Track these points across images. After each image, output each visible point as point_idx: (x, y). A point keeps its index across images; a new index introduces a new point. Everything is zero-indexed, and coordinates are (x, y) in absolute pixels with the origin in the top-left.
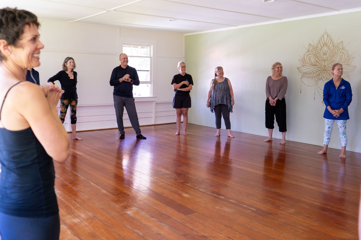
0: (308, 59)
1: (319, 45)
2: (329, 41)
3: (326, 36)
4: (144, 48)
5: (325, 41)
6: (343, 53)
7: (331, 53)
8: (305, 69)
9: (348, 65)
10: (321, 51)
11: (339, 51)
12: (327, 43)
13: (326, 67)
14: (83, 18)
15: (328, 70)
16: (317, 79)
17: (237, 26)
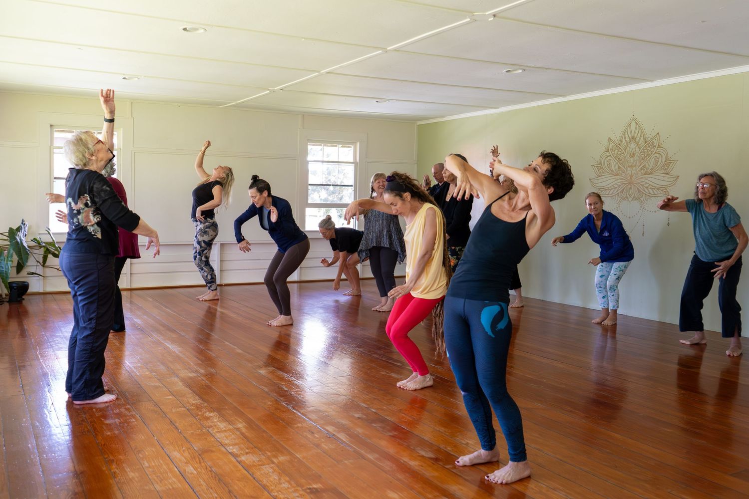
0: (606, 165)
1: (624, 141)
2: (638, 134)
3: (633, 124)
4: (345, 147)
5: (633, 132)
6: (661, 154)
7: (642, 153)
8: (600, 181)
9: (666, 174)
10: (626, 150)
11: (653, 150)
12: (635, 136)
13: (633, 178)
14: (238, 102)
15: (636, 183)
16: (619, 199)
17: (498, 108)
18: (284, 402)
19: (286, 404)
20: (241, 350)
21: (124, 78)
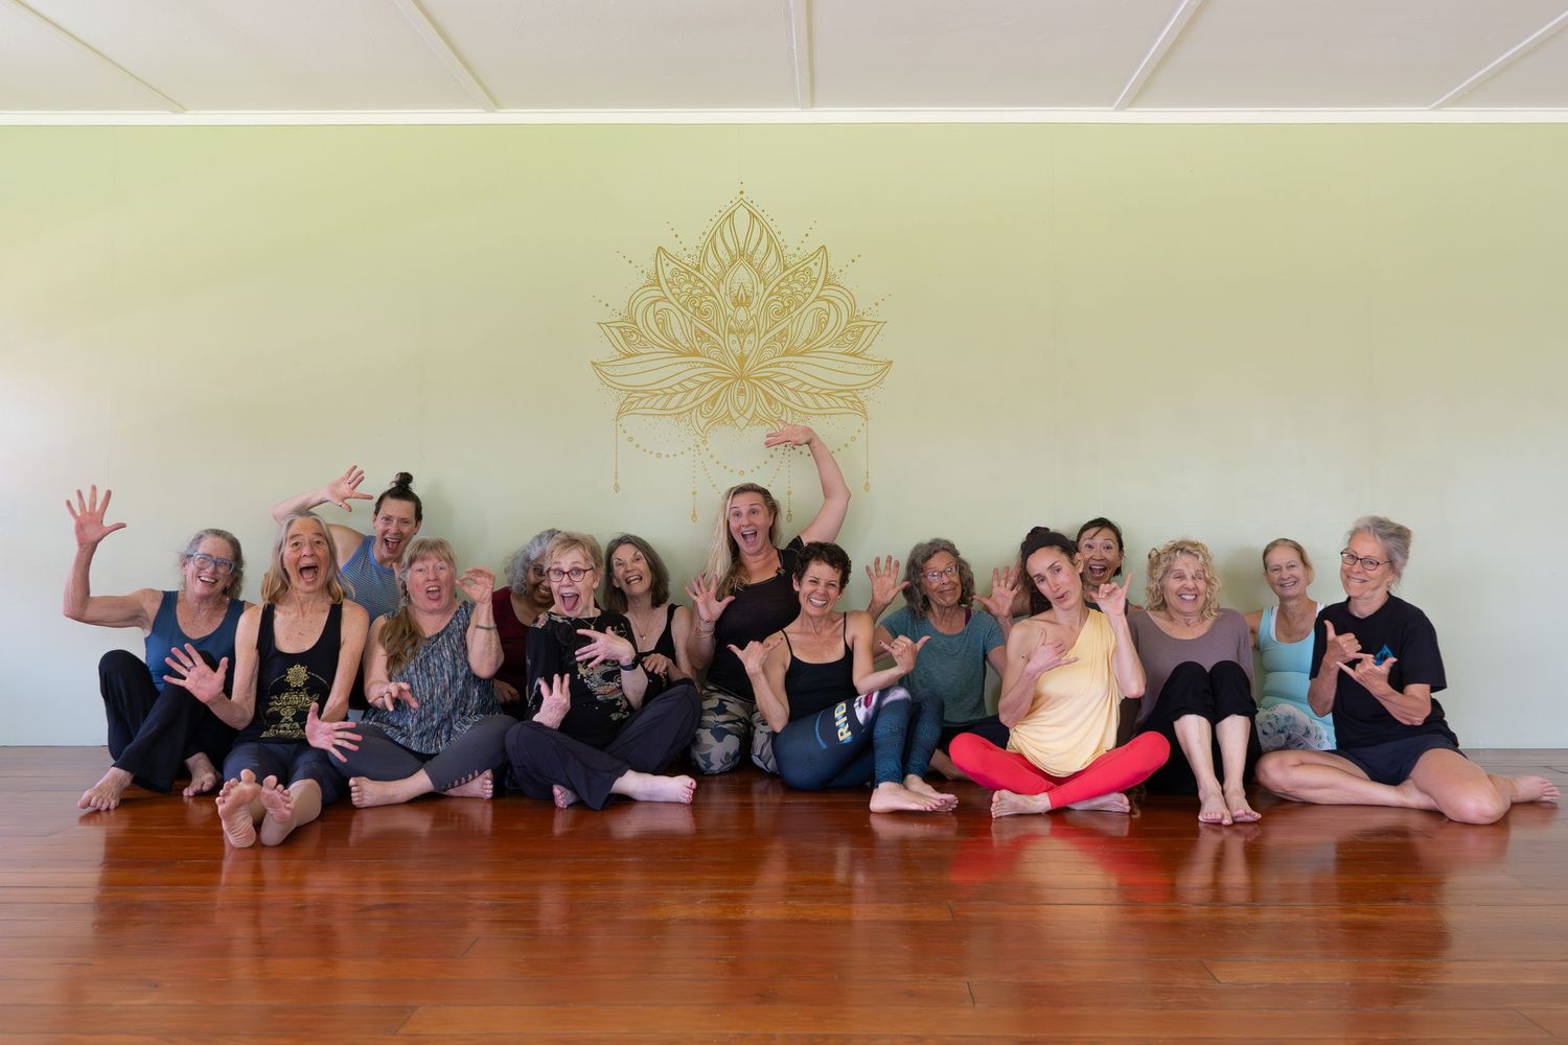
0: (653, 326)
1: (711, 259)
2: (758, 243)
3: (741, 217)
5: (742, 240)
6: (832, 302)
7: (774, 297)
8: (636, 369)
9: (854, 355)
10: (722, 287)
11: (809, 290)
12: (751, 248)
13: (749, 363)
15: (756, 379)
16: (702, 422)
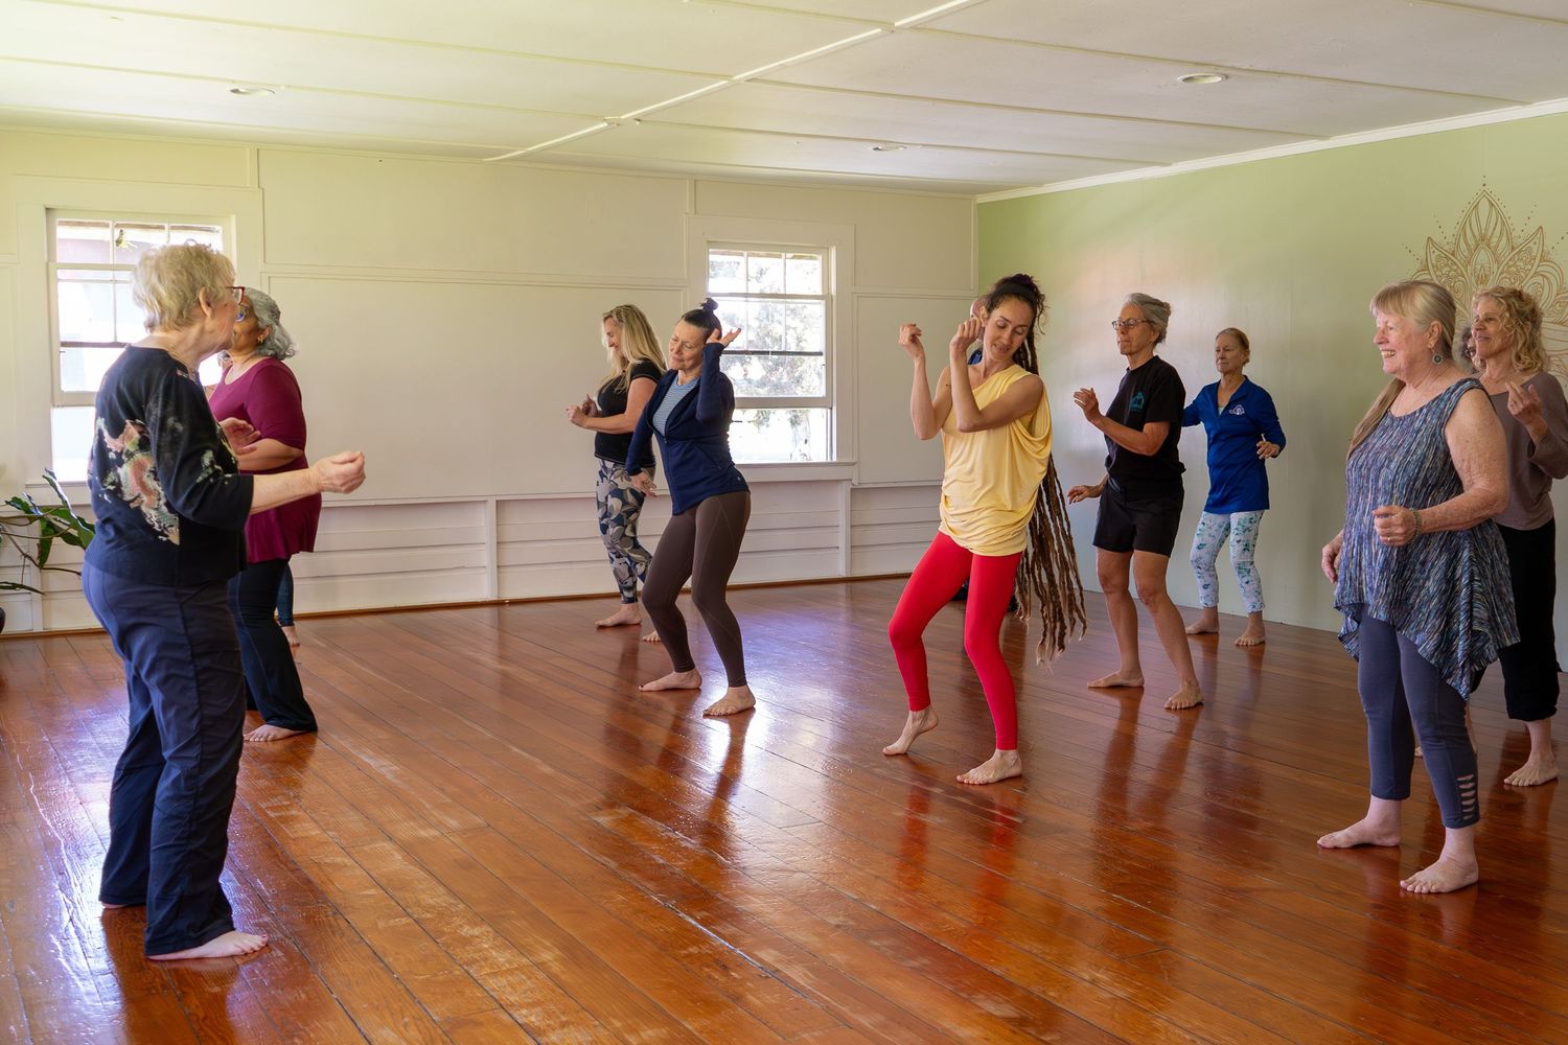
1: (1463, 246)
2: (1494, 229)
3: (1484, 206)
4: (800, 258)
5: (1483, 227)
6: (1548, 279)
7: (1503, 276)
9: (1561, 323)
10: (1469, 268)
11: (1530, 267)
12: (1489, 234)
14: (530, 149)
17: (1170, 164)
18: (655, 894)
19: (660, 898)
20: (551, 765)
21: (235, 91)
